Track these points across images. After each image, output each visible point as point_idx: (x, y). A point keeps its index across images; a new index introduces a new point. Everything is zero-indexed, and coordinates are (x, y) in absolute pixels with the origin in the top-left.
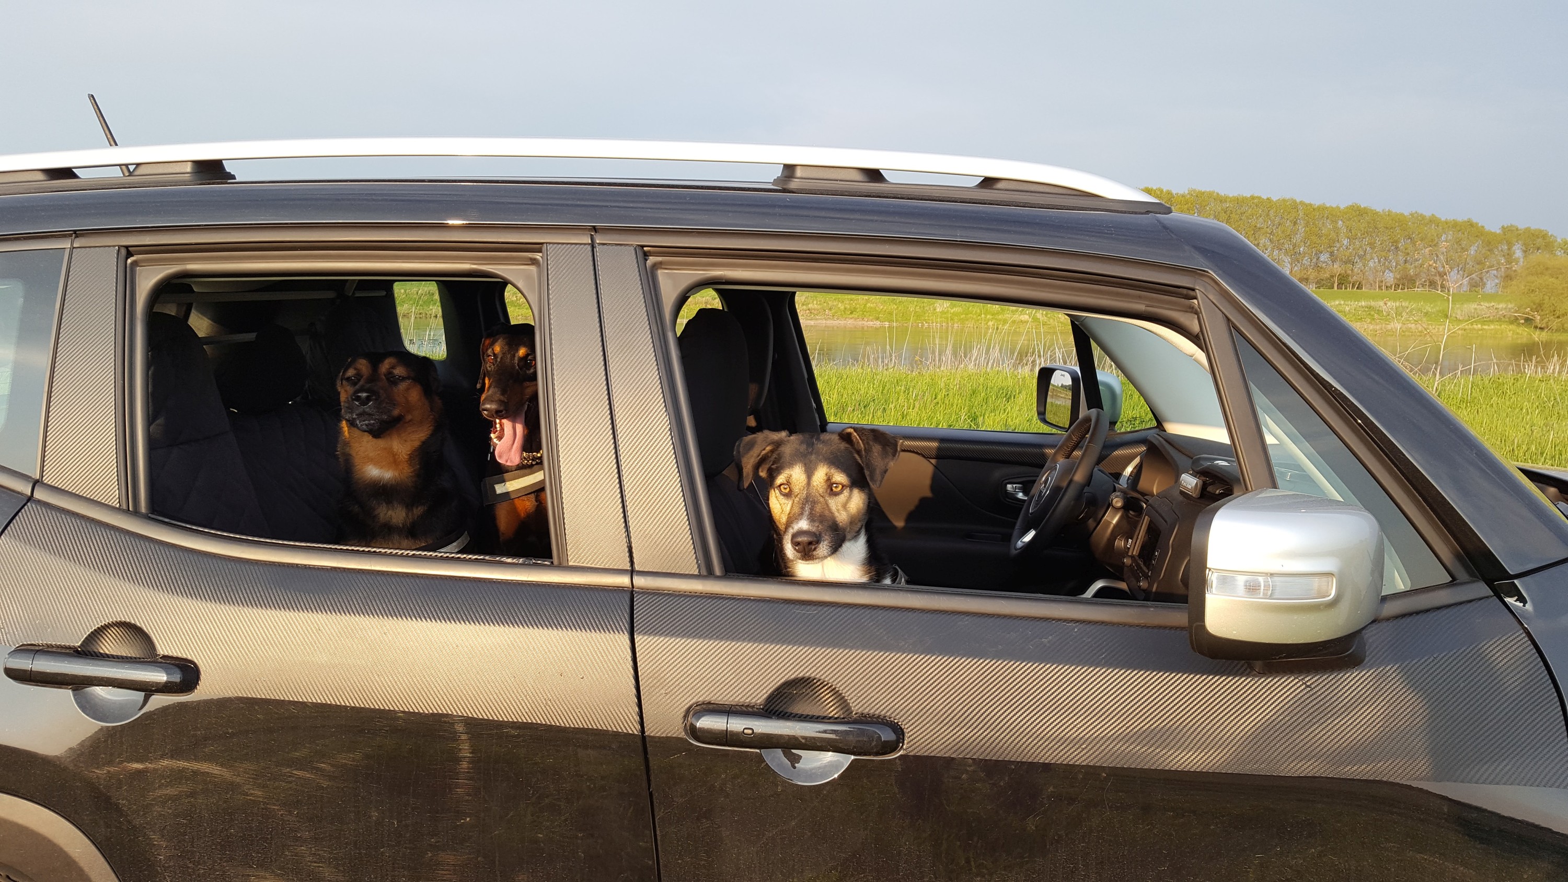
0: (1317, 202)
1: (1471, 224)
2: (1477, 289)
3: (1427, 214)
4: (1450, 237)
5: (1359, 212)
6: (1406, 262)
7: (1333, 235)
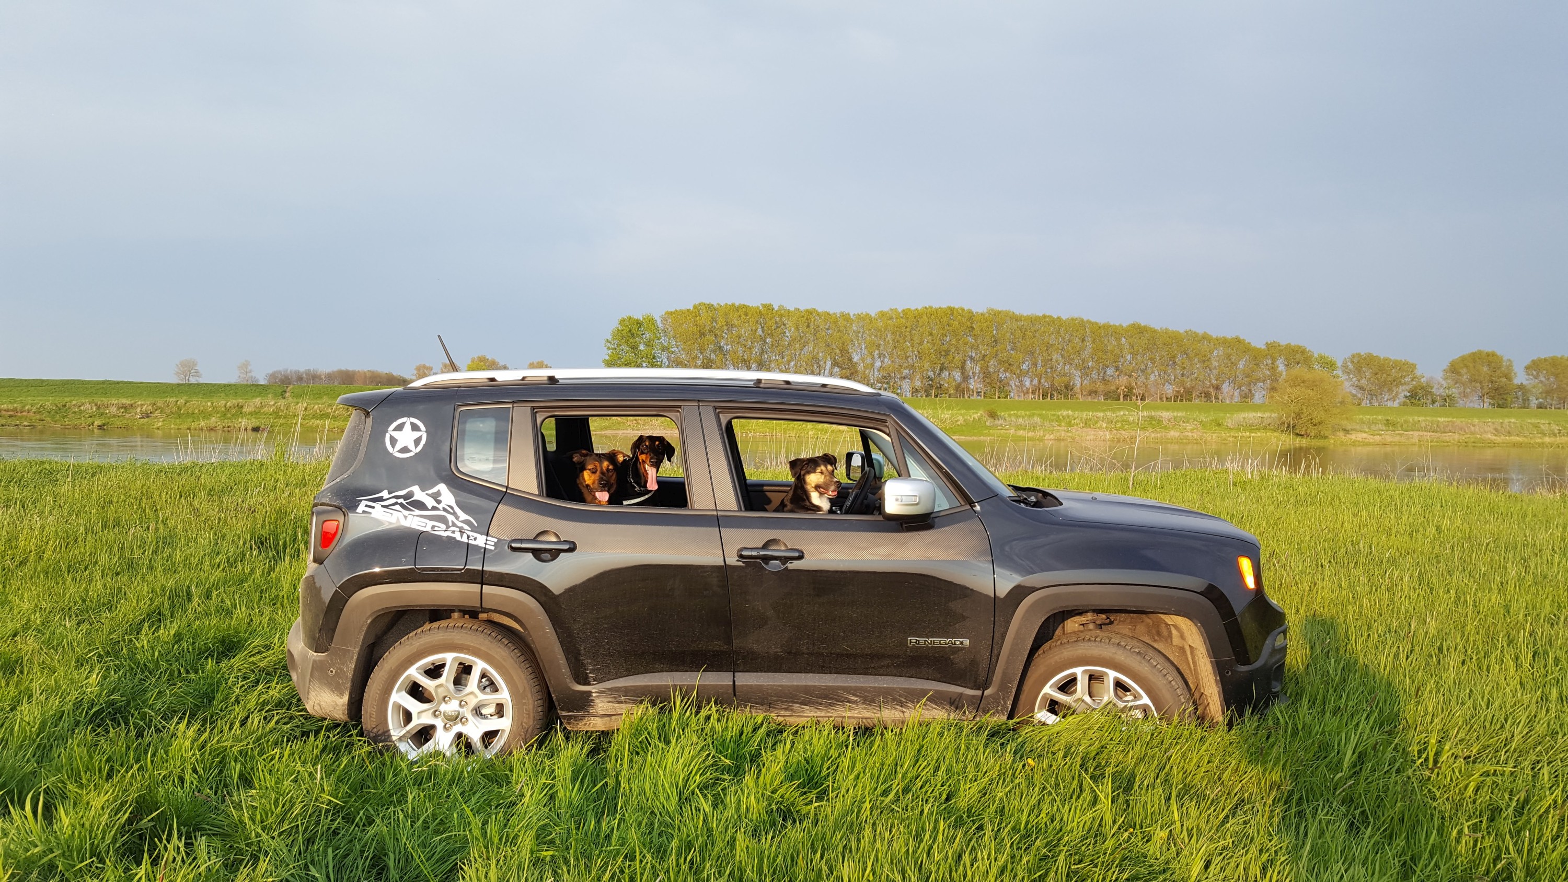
0: (1102, 321)
1: (1239, 341)
2: (1247, 400)
3: (1200, 331)
4: (1221, 353)
5: (1139, 330)
6: (1183, 375)
7: (1118, 351)
